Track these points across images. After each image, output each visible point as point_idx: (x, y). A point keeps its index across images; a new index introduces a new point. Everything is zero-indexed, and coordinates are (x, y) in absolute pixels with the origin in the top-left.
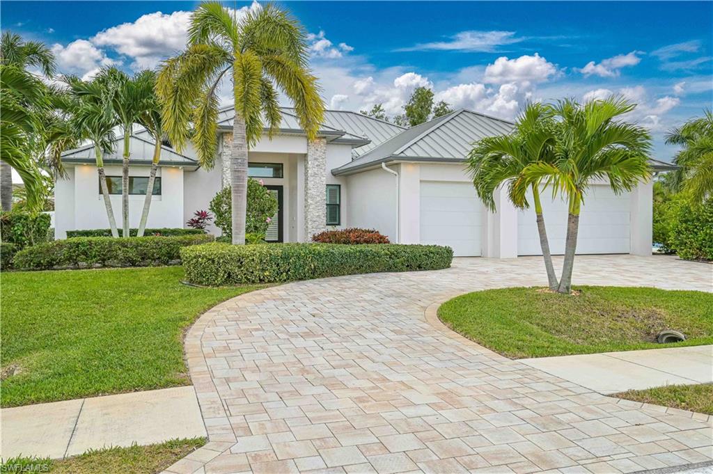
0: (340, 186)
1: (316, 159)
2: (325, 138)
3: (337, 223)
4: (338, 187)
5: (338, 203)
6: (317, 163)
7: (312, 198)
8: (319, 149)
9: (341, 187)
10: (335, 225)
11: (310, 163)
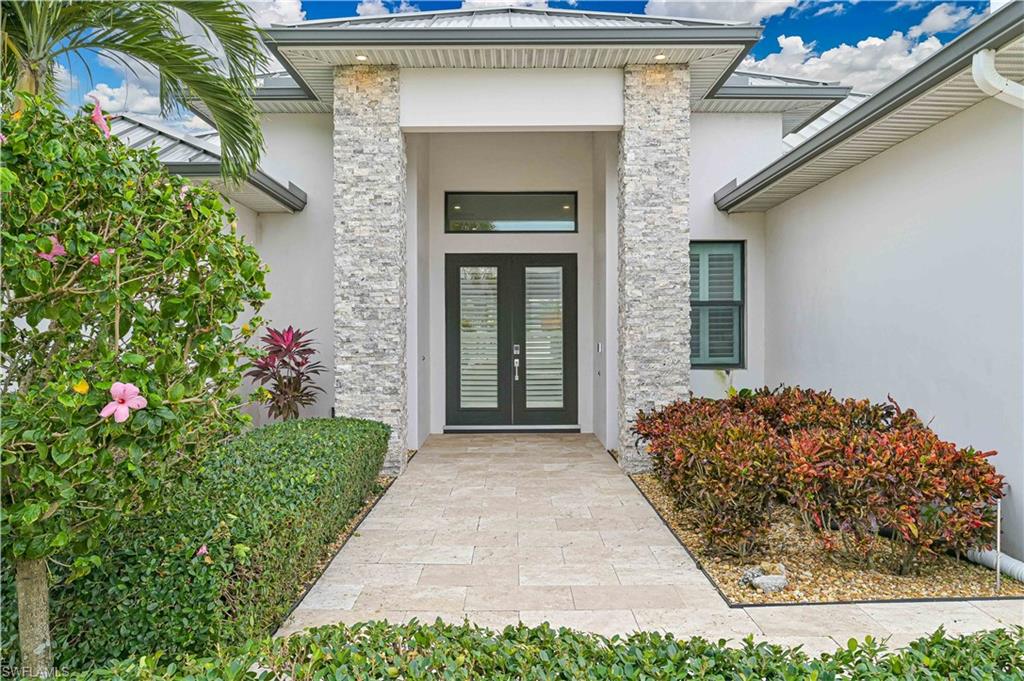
0: (742, 243)
1: (653, 143)
2: (684, 65)
3: (735, 360)
4: (735, 252)
5: (737, 298)
6: (658, 157)
7: (641, 280)
8: (665, 108)
9: (749, 248)
10: (728, 367)
11: (630, 156)
